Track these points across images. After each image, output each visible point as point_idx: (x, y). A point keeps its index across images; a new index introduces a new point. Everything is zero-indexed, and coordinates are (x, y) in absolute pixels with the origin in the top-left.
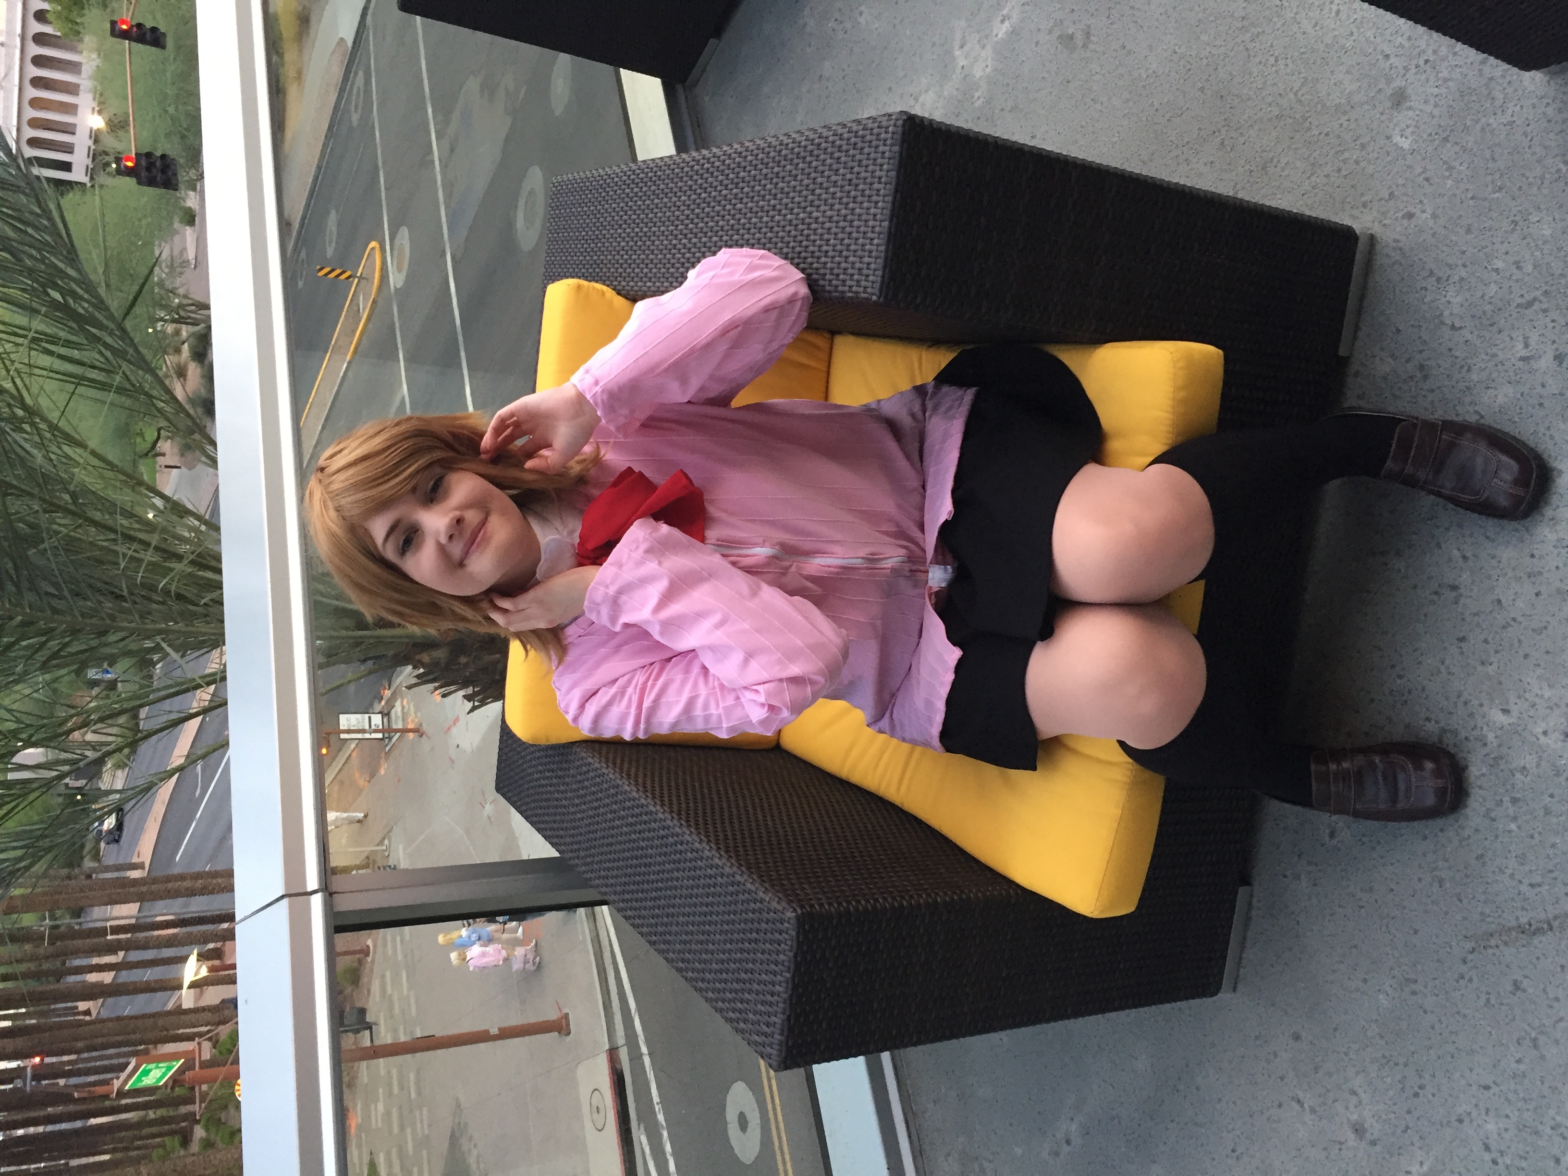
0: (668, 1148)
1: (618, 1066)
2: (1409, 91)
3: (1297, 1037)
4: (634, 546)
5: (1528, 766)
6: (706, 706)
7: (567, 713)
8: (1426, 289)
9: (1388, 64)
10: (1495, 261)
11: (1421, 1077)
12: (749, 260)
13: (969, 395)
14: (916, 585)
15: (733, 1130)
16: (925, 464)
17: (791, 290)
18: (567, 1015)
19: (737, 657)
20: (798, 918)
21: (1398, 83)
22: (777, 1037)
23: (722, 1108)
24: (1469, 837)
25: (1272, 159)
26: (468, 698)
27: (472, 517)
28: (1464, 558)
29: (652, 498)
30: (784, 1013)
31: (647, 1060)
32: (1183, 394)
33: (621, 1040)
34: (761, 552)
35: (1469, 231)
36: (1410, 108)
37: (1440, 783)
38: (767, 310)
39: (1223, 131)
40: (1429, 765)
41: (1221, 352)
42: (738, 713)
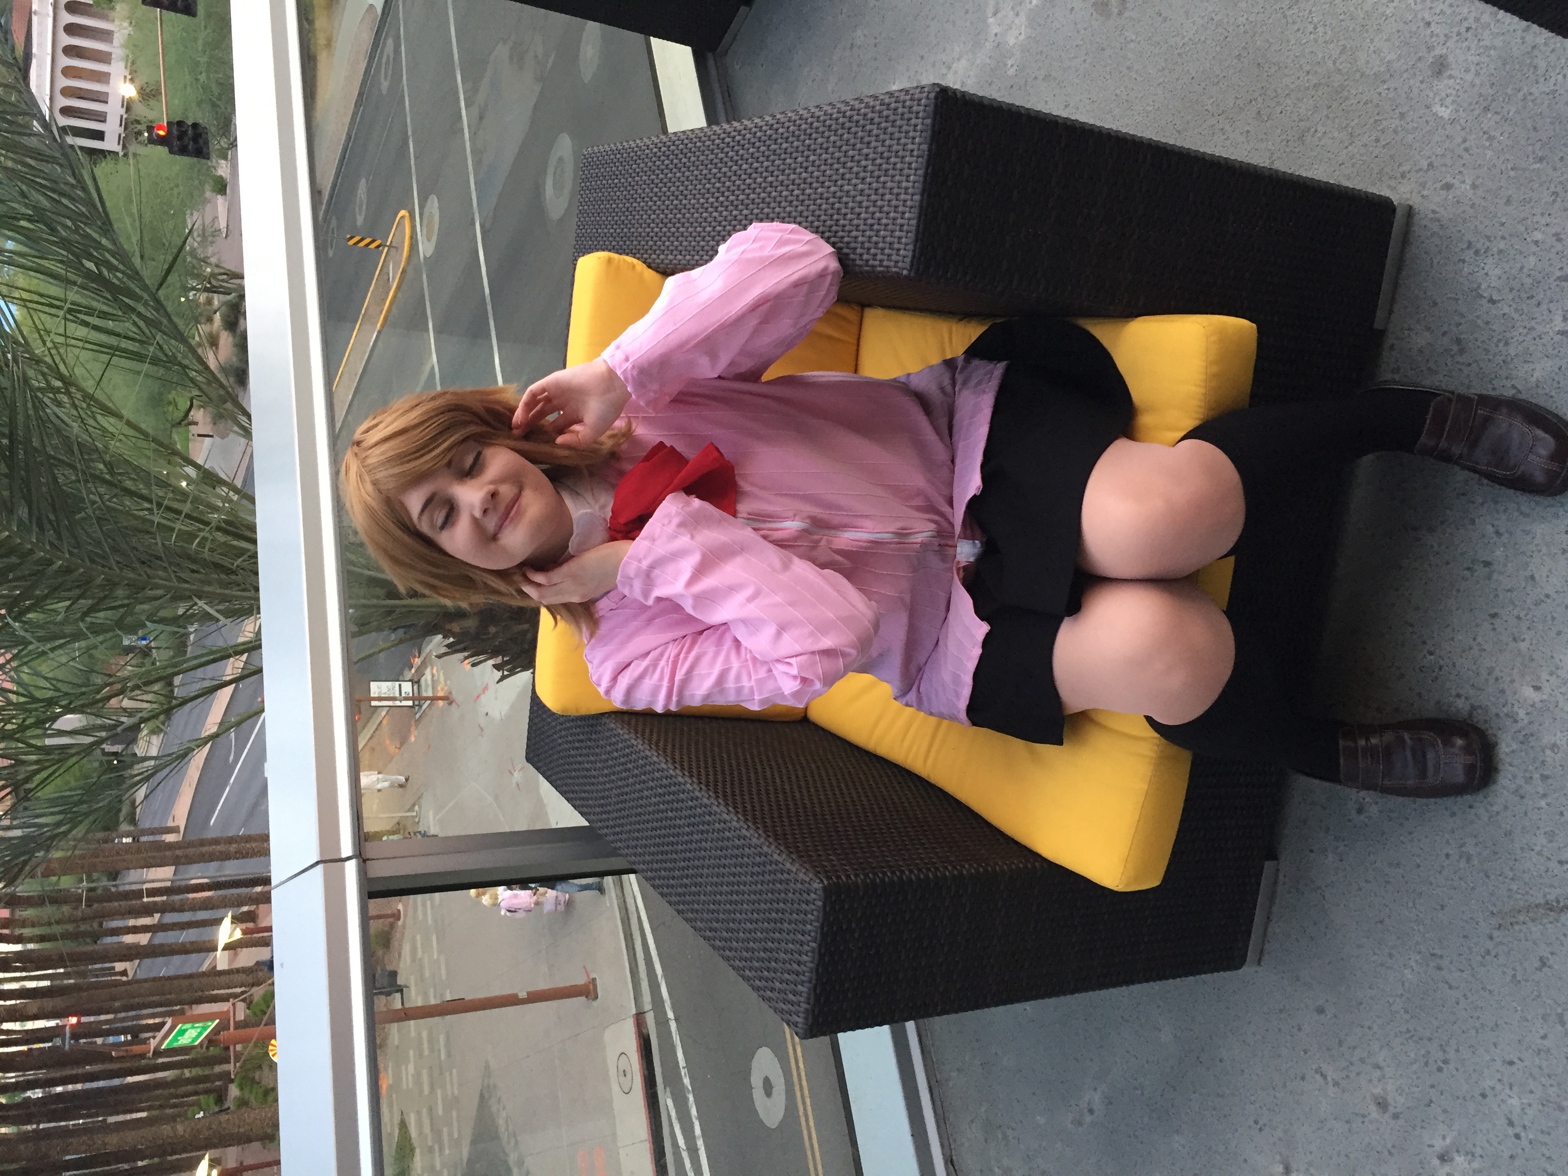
0: (694, 1112)
1: (644, 1031)
2: (1451, 59)
3: (1321, 1011)
4: (666, 521)
5: (1558, 742)
6: (738, 678)
7: (599, 685)
8: (1464, 261)
9: (1429, 32)
10: (1536, 233)
11: (1444, 1051)
12: (780, 235)
13: (999, 369)
14: (944, 558)
15: (758, 1094)
16: (955, 438)
17: (821, 265)
18: (594, 980)
19: (770, 631)
20: (825, 889)
21: (1438, 51)
22: (804, 1005)
23: (747, 1073)
24: (1498, 813)
25: (1309, 129)
26: (497, 667)
27: (506, 491)
28: (1498, 533)
29: (683, 473)
30: (810, 982)
31: (673, 1025)
32: (1215, 369)
33: (647, 1005)
34: (792, 526)
35: (1508, 202)
36: (1450, 77)
37: (1469, 759)
38: (797, 285)
39: (1260, 100)
40: (1459, 742)
41: (1254, 325)
42: (770, 685)
